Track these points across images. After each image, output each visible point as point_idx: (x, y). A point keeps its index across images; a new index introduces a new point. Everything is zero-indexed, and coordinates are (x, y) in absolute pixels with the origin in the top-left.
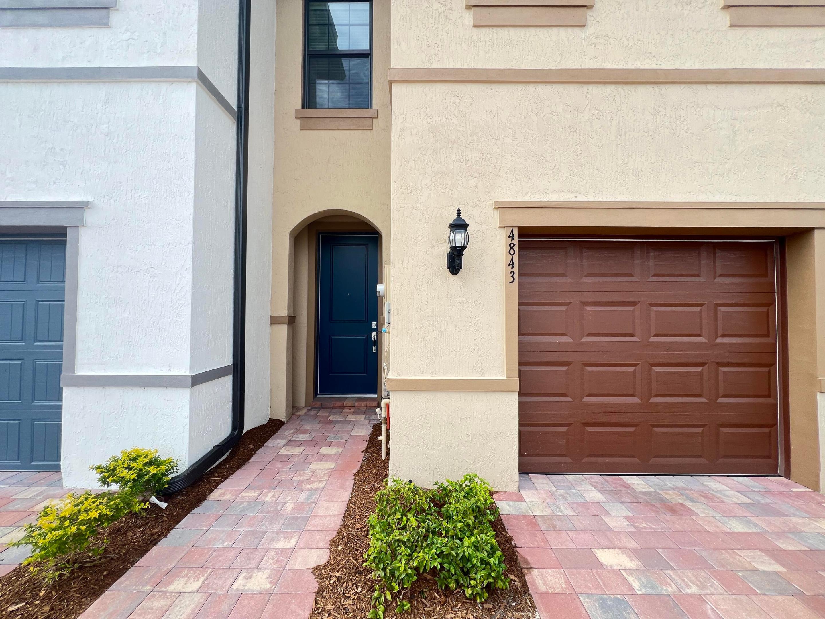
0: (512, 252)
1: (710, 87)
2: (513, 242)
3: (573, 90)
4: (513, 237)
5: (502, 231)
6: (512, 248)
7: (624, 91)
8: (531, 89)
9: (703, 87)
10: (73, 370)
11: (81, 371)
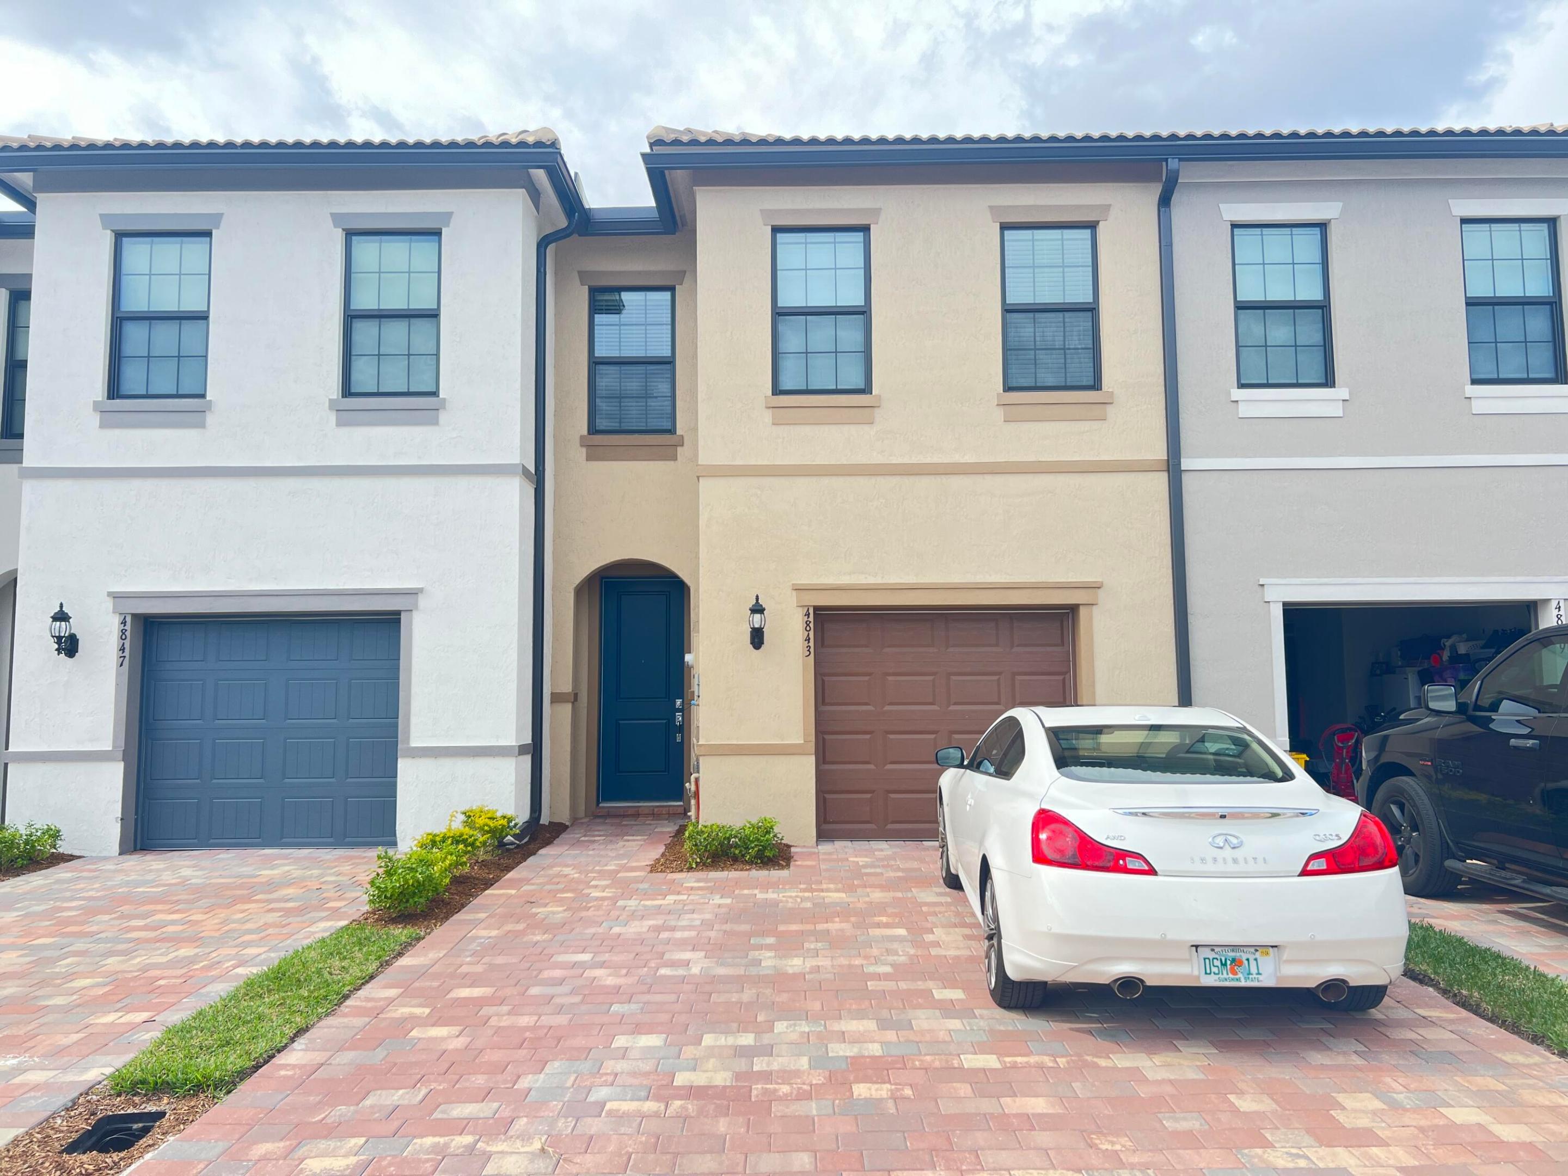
0: (808, 628)
1: (986, 477)
2: (810, 619)
3: (862, 481)
4: (808, 615)
5: (800, 609)
6: (808, 625)
7: (907, 481)
8: (826, 481)
9: (981, 476)
10: (408, 743)
11: (413, 744)
